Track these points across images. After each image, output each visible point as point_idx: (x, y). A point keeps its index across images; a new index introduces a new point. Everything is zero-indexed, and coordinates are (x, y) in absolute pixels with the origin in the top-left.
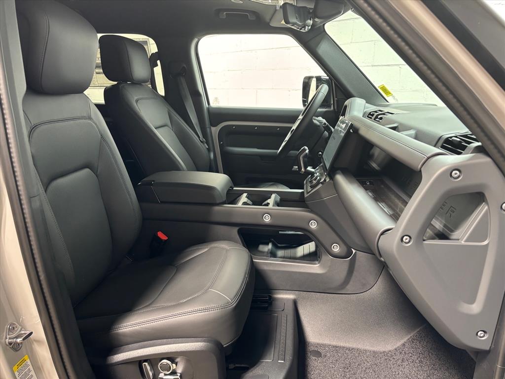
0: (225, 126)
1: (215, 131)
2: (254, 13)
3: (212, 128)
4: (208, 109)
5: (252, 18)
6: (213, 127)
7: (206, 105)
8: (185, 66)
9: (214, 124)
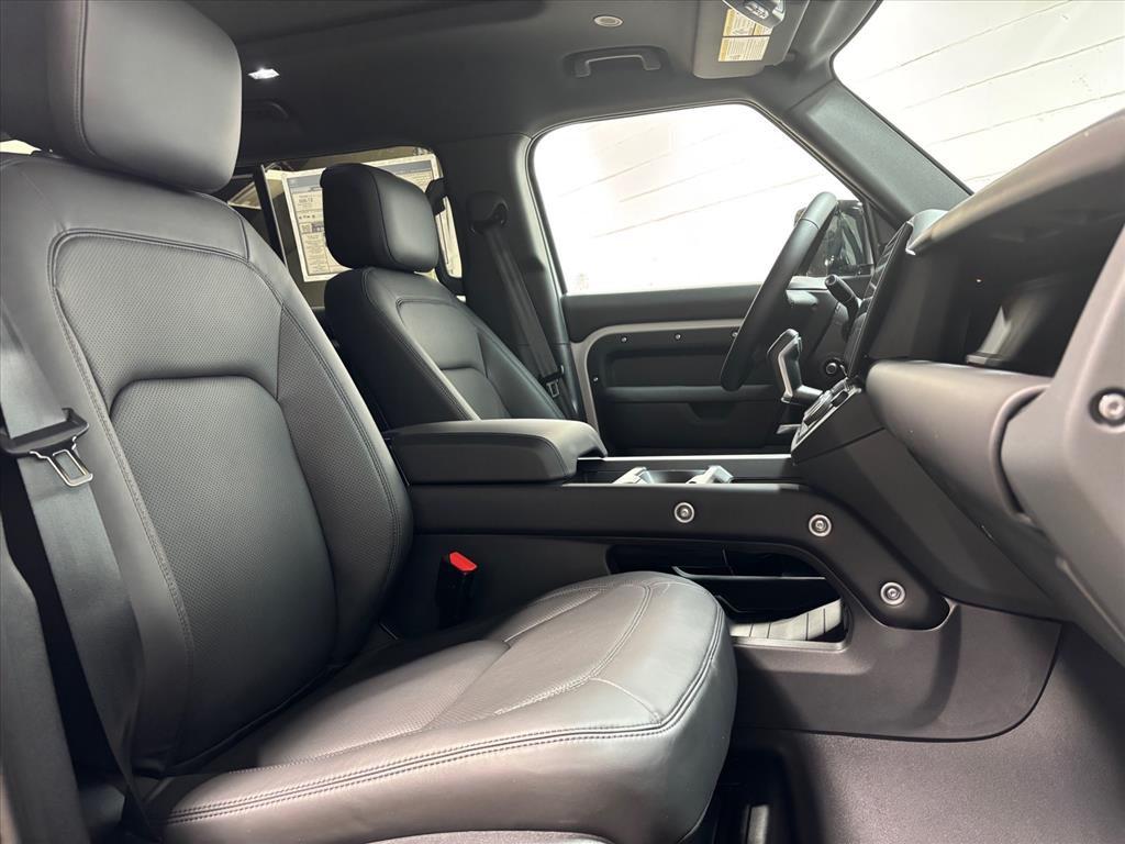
0: (602, 338)
1: (581, 350)
2: (656, 52)
3: (576, 347)
4: (564, 303)
5: (650, 66)
6: (575, 342)
7: (555, 295)
8: (504, 203)
9: (576, 336)
